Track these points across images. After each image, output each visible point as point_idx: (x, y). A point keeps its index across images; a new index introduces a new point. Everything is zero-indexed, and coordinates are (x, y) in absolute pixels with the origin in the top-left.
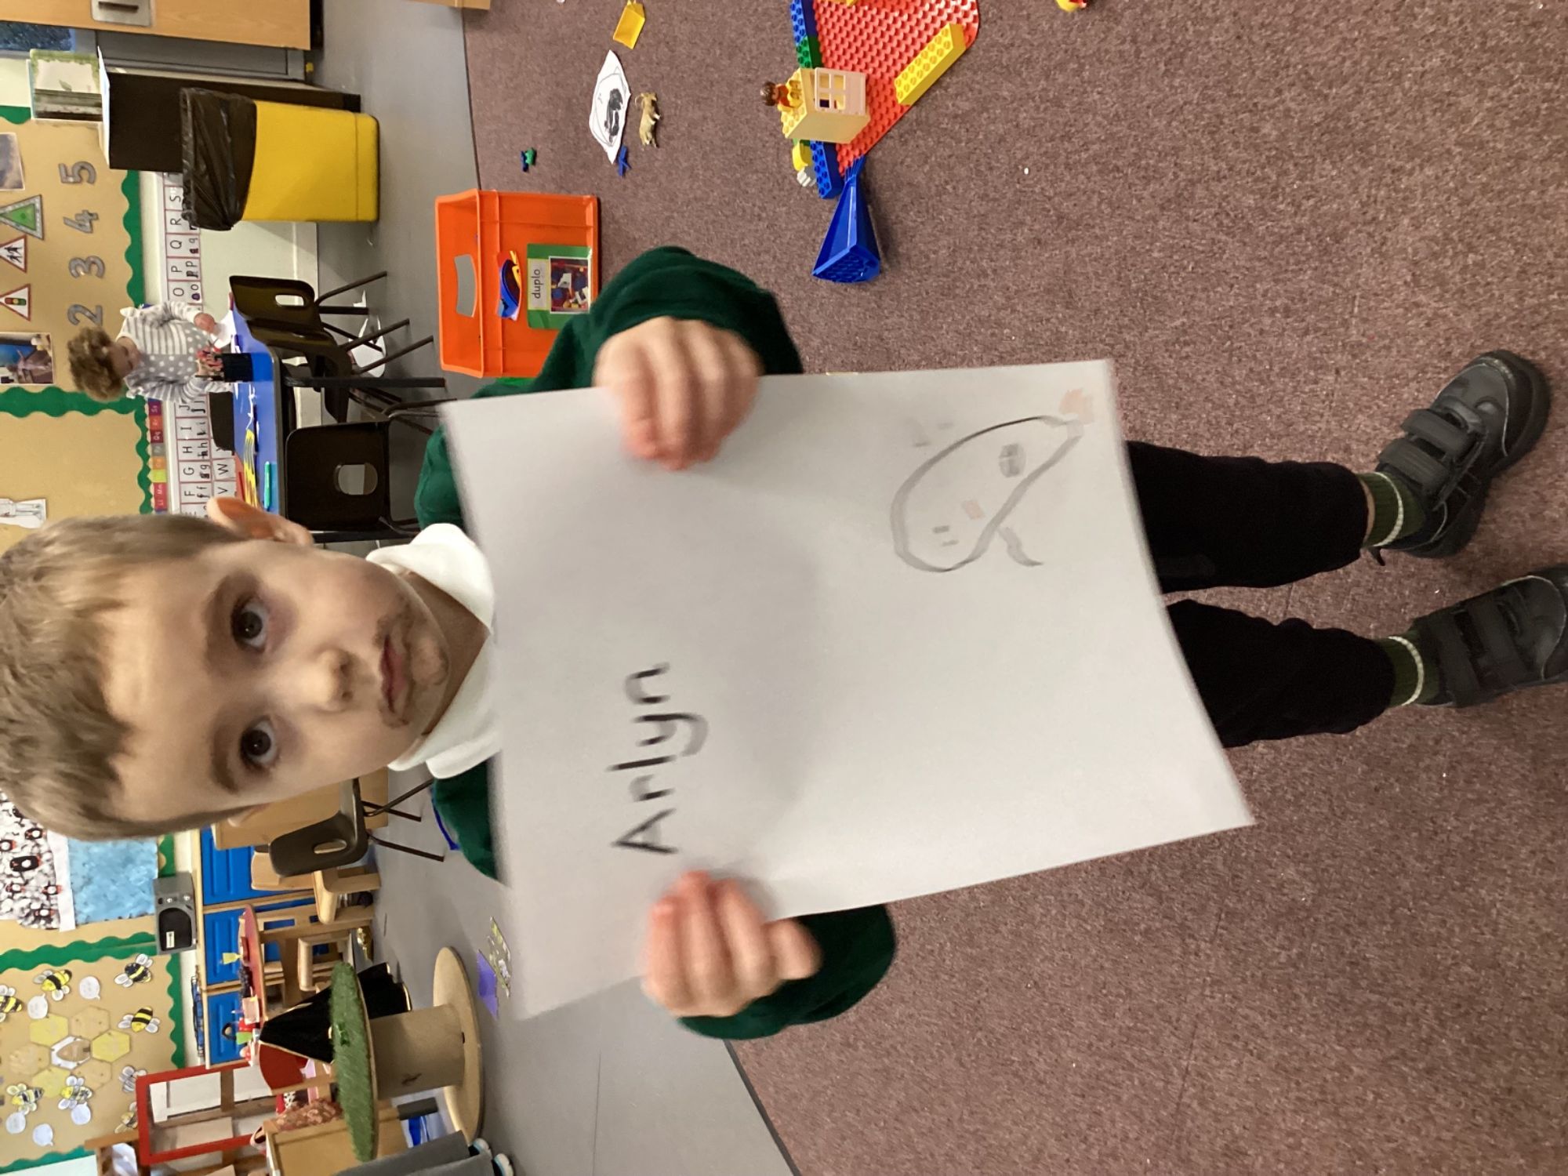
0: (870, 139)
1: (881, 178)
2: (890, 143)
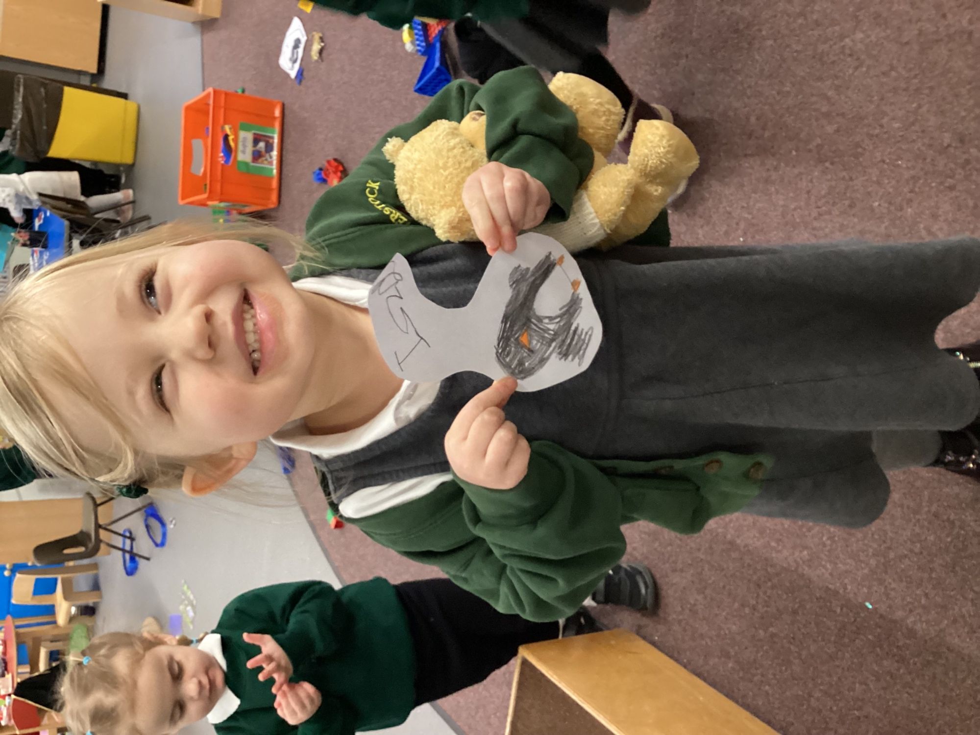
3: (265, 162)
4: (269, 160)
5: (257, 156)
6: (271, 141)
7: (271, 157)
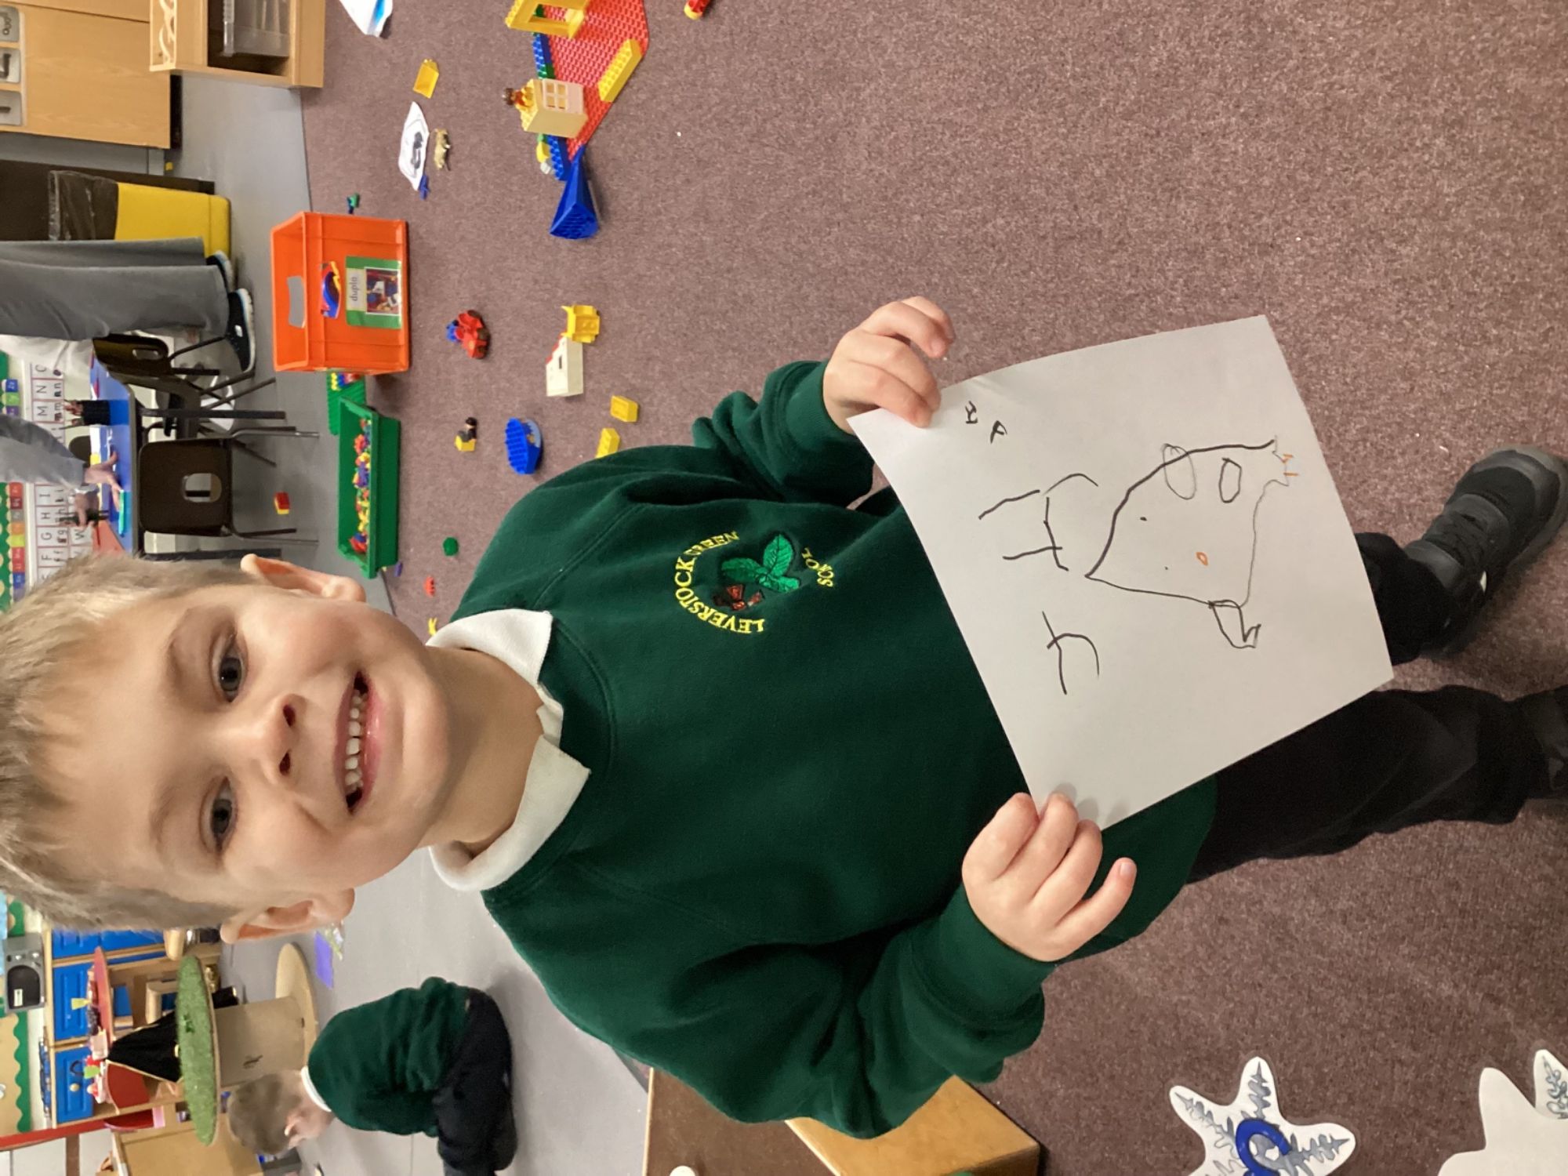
0: (589, 131)
1: (597, 160)
2: (600, 132)
3: (387, 309)
4: (392, 305)
5: (374, 301)
6: (393, 279)
7: (394, 301)
